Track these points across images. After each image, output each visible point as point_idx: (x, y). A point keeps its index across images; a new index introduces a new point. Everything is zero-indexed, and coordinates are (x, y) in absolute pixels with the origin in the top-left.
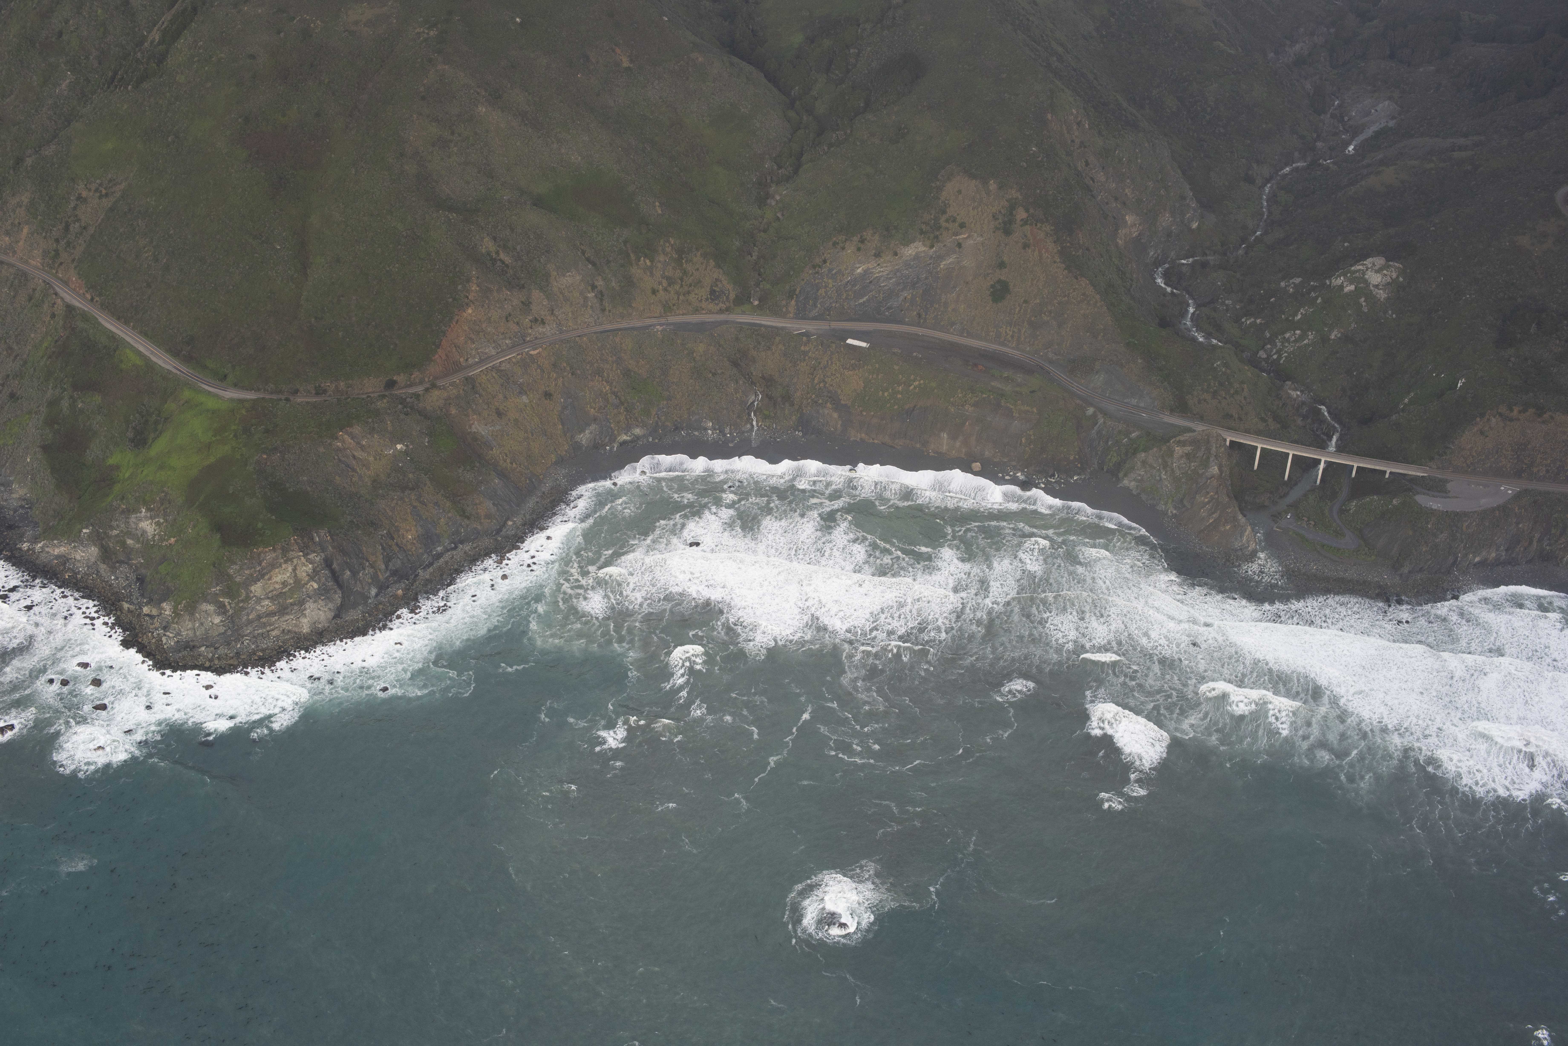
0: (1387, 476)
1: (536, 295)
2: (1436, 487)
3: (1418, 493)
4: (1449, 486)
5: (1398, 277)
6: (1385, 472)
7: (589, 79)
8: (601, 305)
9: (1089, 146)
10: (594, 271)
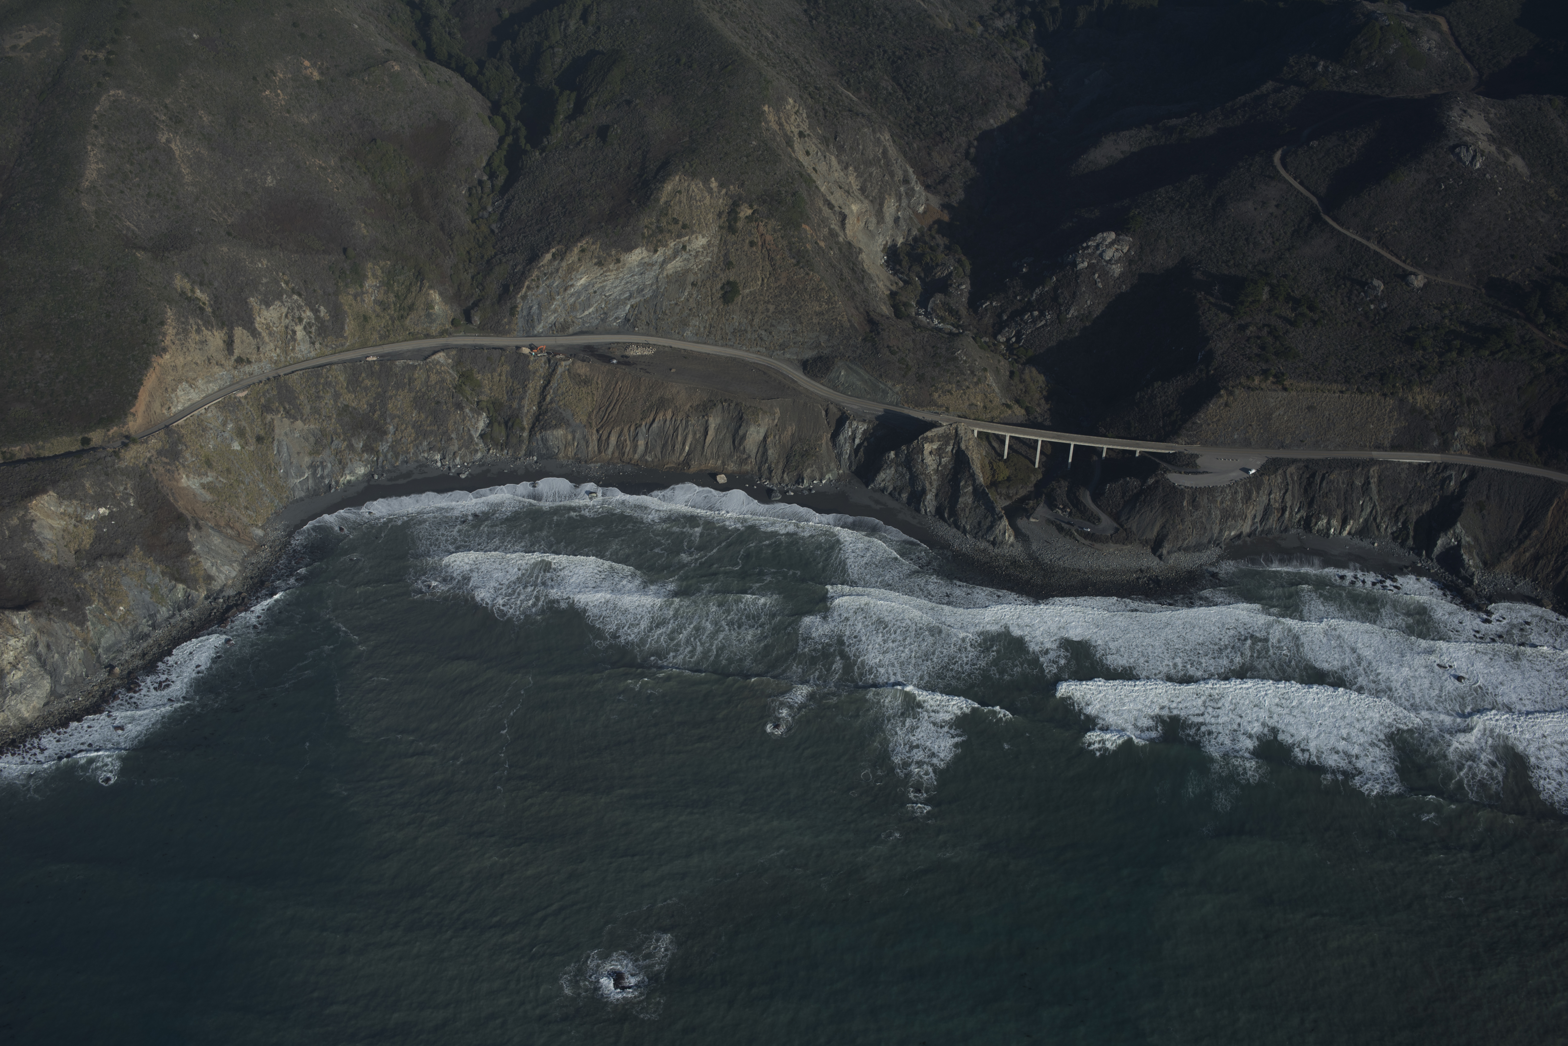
0: (1137, 455)
1: (239, 332)
2: (1187, 464)
3: (1170, 471)
4: (1199, 461)
5: (1128, 251)
6: (1135, 452)
7: (278, 95)
8: (310, 337)
9: (809, 135)
10: (300, 301)
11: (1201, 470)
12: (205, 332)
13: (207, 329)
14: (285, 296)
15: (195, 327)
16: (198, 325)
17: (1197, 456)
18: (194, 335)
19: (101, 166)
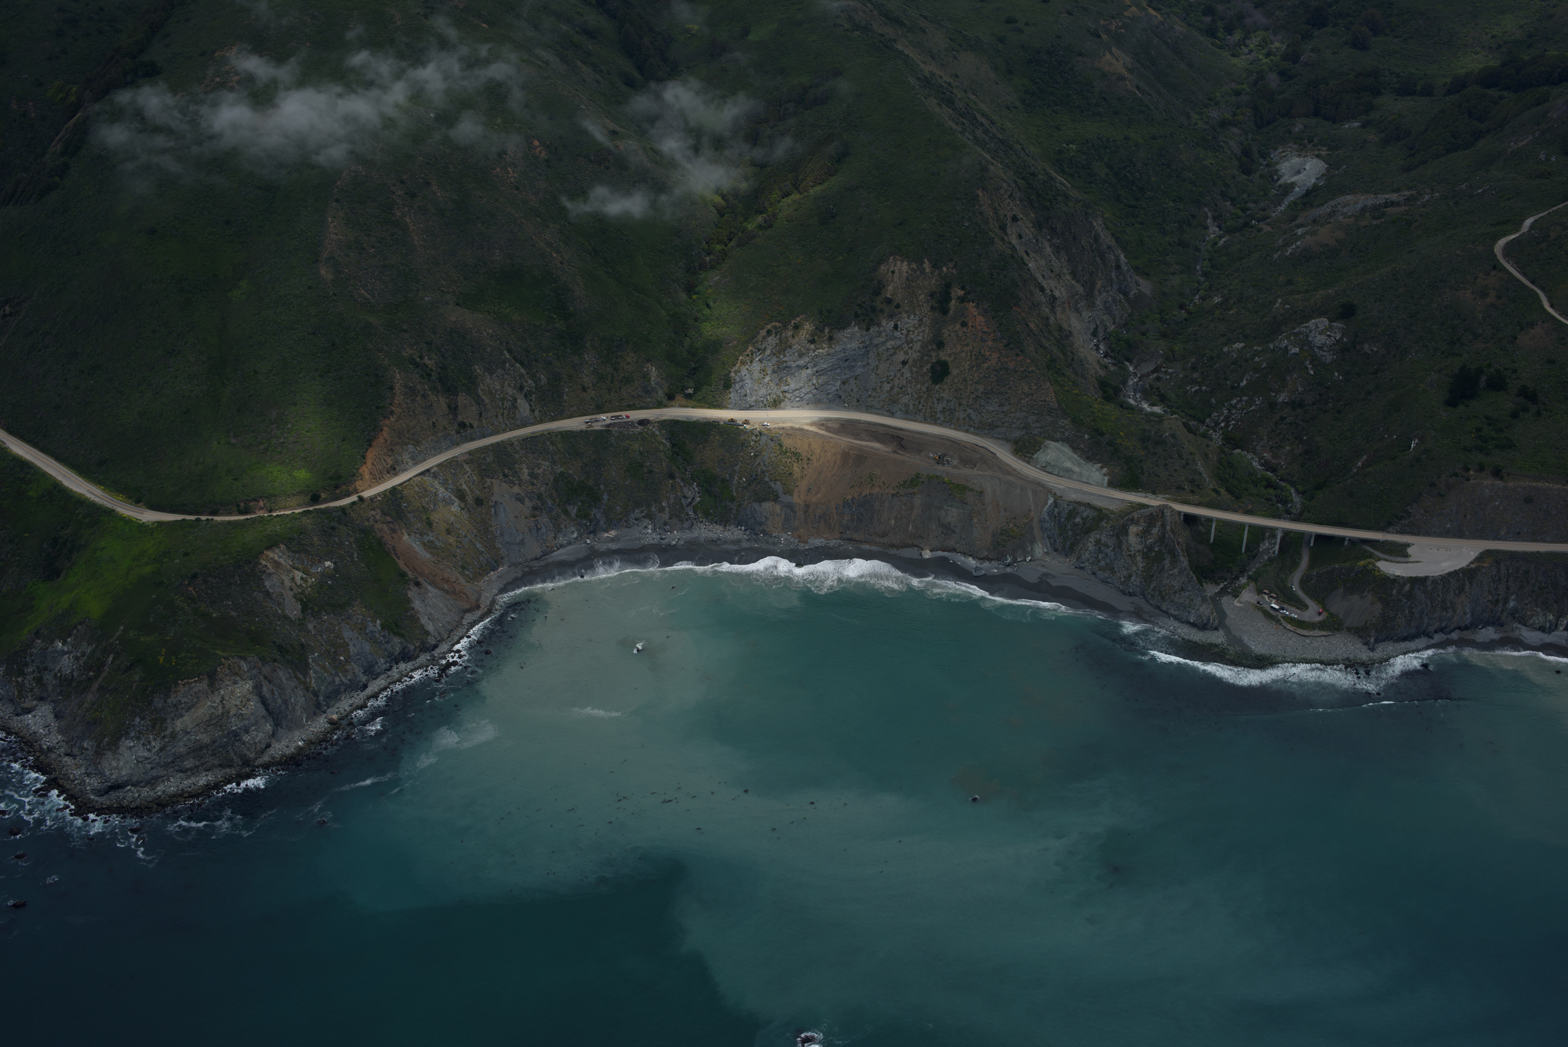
0: (1346, 542)
1: (463, 399)
2: (1398, 553)
3: (1379, 559)
4: (1410, 550)
5: (1341, 338)
6: (1344, 537)
7: (509, 173)
8: (531, 405)
9: (1021, 218)
10: (522, 370)
11: (1410, 559)
12: (431, 397)
13: (433, 394)
14: (507, 365)
15: (422, 392)
16: (425, 390)
17: (1408, 545)
18: (420, 400)
19: (340, 237)
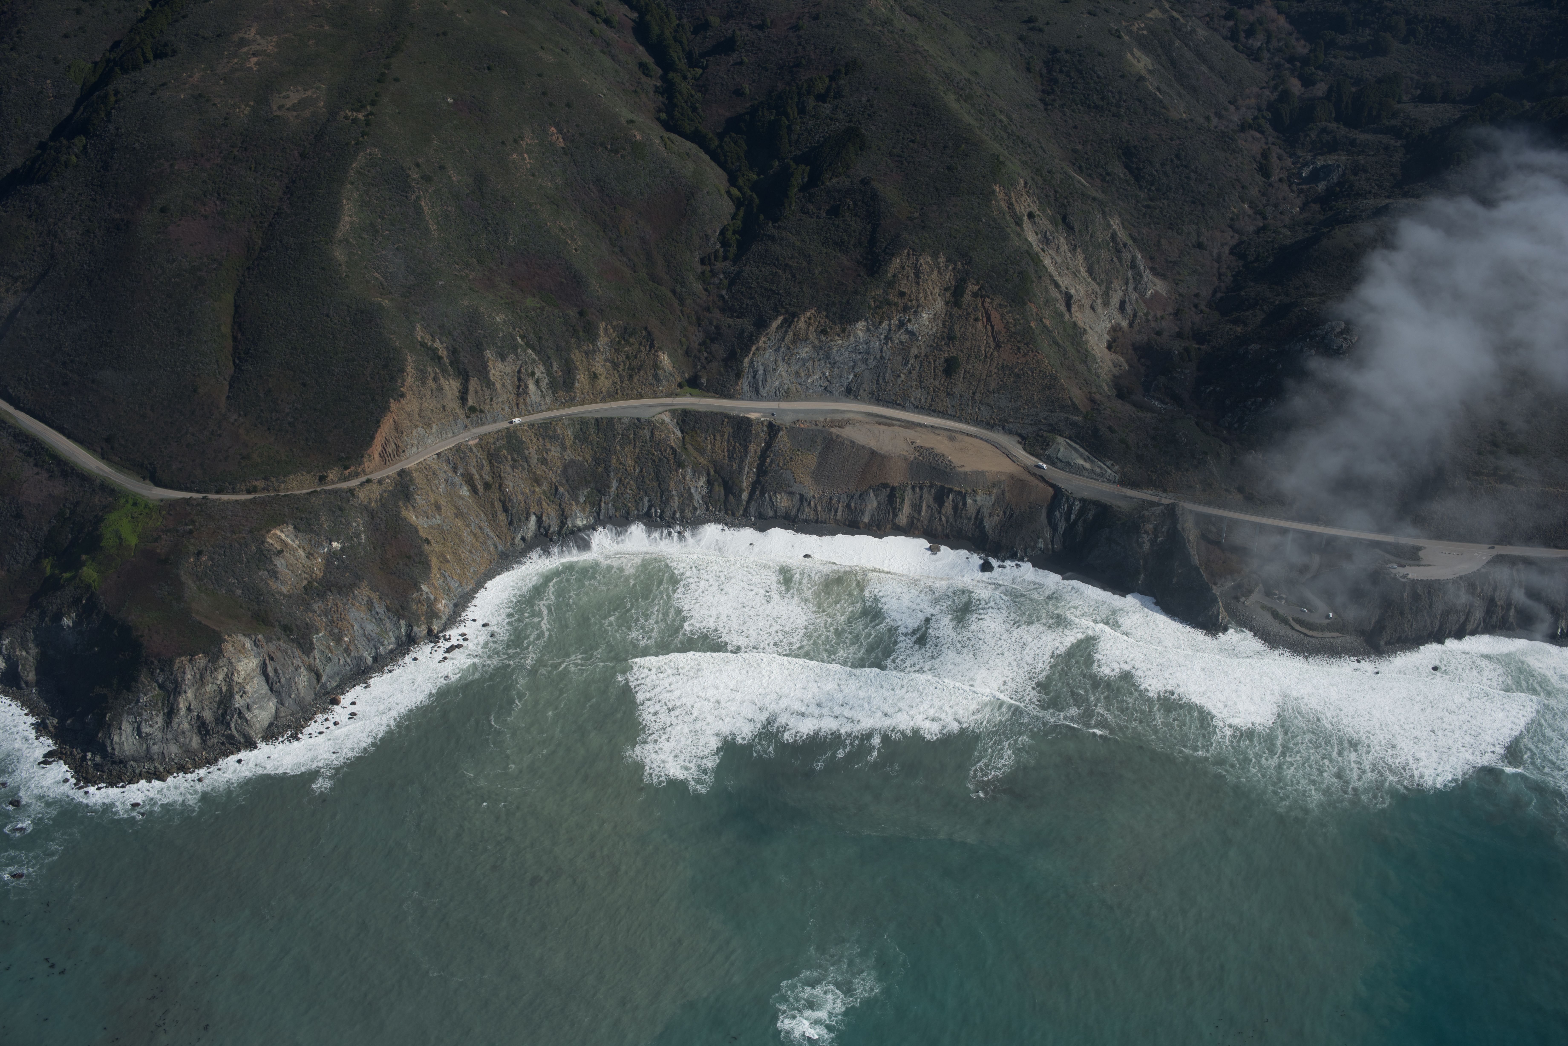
2: (1410, 556)
3: (1391, 562)
4: (1421, 554)
7: (525, 159)
8: (542, 392)
9: (1038, 215)
10: (534, 356)
11: (1422, 563)
12: (442, 380)
13: (444, 377)
14: (520, 350)
15: (432, 375)
16: (436, 373)
17: (1419, 549)
18: (431, 383)
19: (354, 219)
